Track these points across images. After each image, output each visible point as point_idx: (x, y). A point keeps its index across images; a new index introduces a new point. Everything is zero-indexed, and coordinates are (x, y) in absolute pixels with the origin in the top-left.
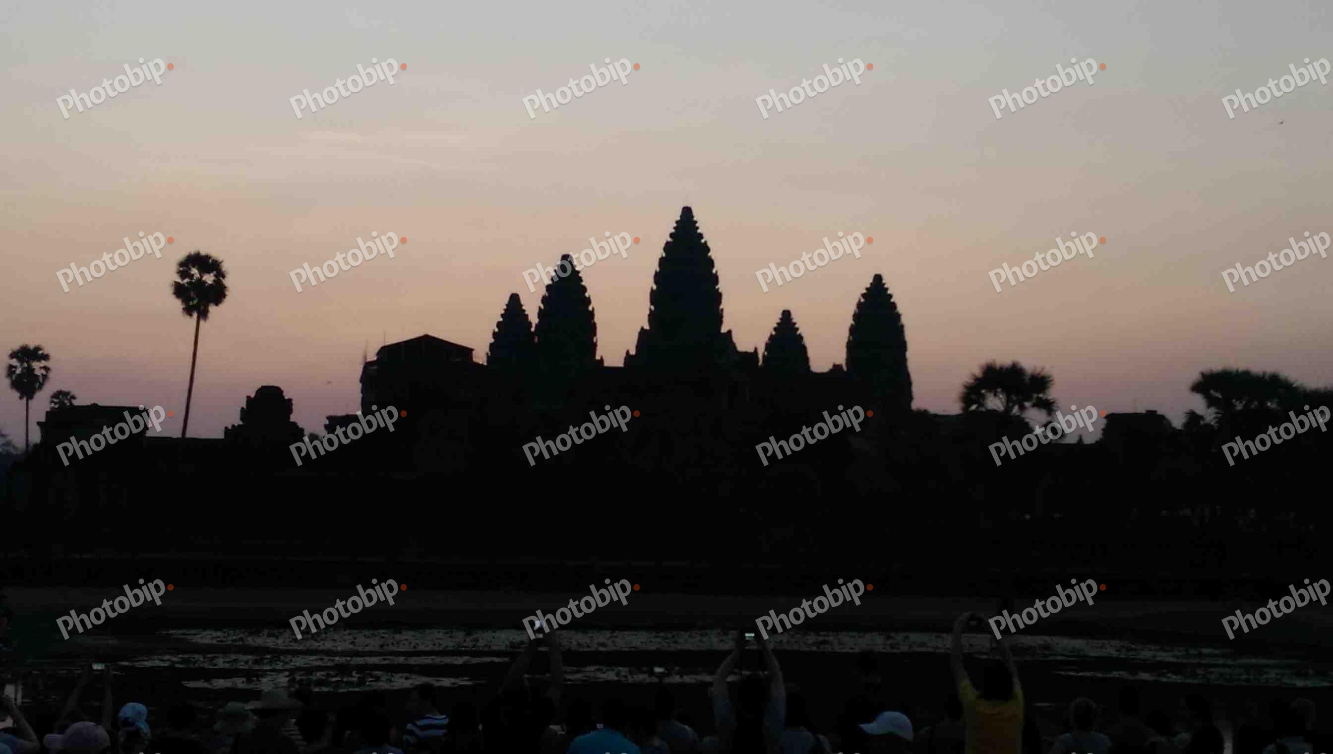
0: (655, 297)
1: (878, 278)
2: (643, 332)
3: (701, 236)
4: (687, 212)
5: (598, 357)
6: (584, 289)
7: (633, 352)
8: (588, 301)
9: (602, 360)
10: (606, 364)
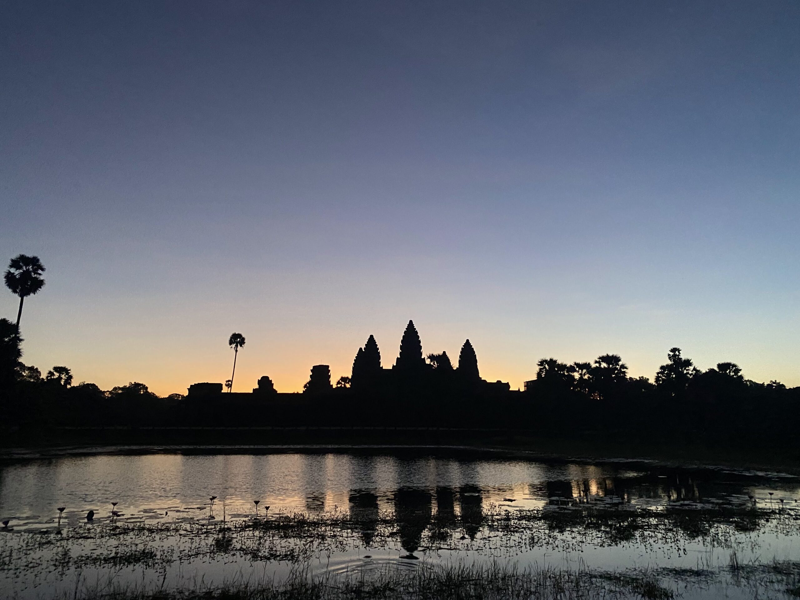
0: (401, 347)
1: (468, 341)
2: (398, 358)
3: (415, 329)
4: (411, 322)
5: (381, 366)
6: (377, 345)
7: (395, 365)
8: (378, 349)
9: (382, 367)
10: (383, 368)
